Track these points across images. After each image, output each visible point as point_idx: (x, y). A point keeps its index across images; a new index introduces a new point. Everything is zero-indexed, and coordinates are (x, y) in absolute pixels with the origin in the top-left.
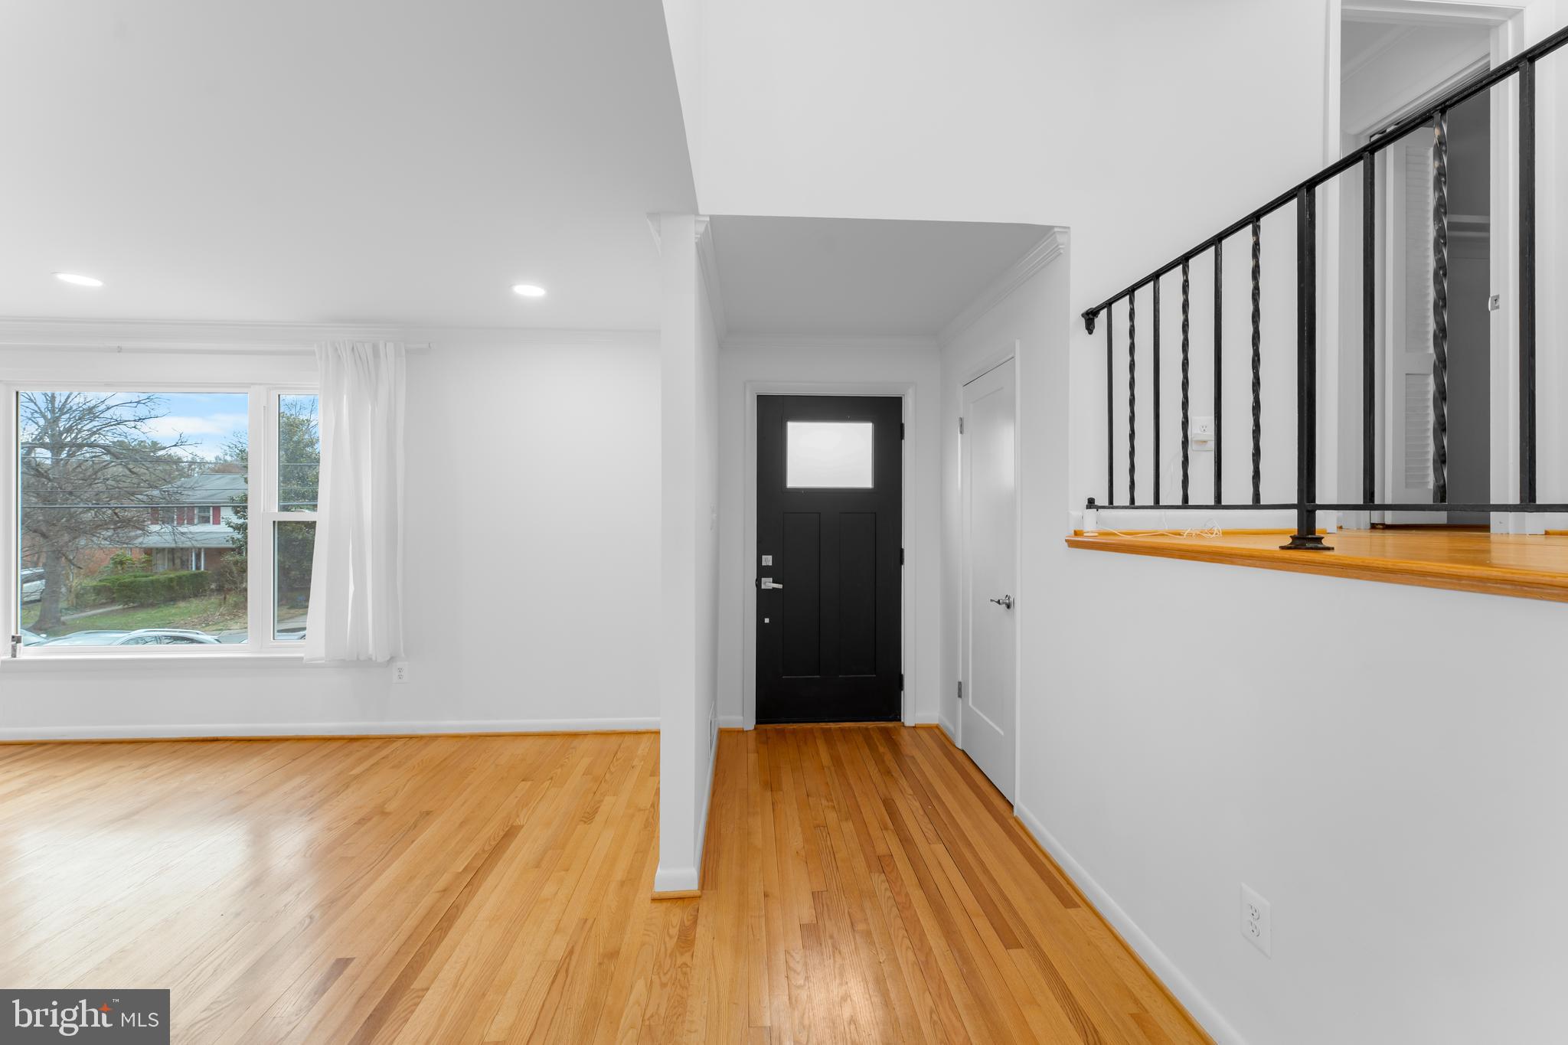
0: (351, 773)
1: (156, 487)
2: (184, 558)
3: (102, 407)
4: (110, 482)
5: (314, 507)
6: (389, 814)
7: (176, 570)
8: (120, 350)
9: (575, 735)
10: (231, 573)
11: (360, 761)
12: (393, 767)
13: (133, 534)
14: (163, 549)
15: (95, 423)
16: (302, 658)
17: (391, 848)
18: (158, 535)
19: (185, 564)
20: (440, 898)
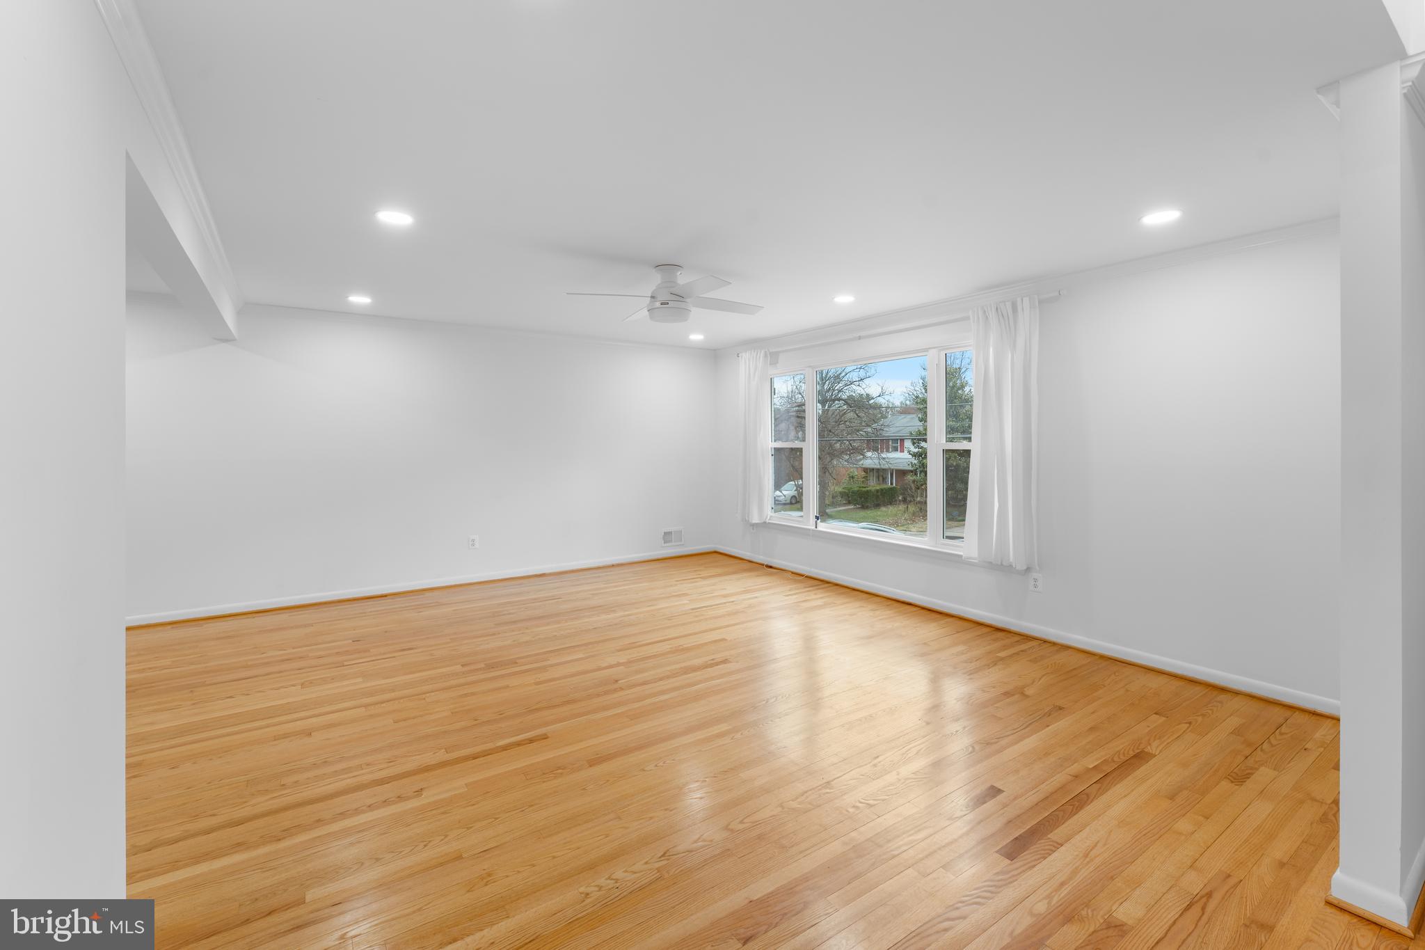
0: (999, 655)
1: (870, 426)
2: (884, 476)
3: (843, 374)
4: (848, 423)
5: (969, 439)
6: (1027, 696)
7: (880, 484)
8: (860, 338)
9: (1223, 690)
10: (911, 489)
11: (1005, 648)
12: (1030, 661)
13: (858, 458)
14: (873, 469)
15: (840, 385)
16: (961, 556)
17: (1030, 724)
18: (871, 459)
19: (884, 479)
20: (1072, 781)
